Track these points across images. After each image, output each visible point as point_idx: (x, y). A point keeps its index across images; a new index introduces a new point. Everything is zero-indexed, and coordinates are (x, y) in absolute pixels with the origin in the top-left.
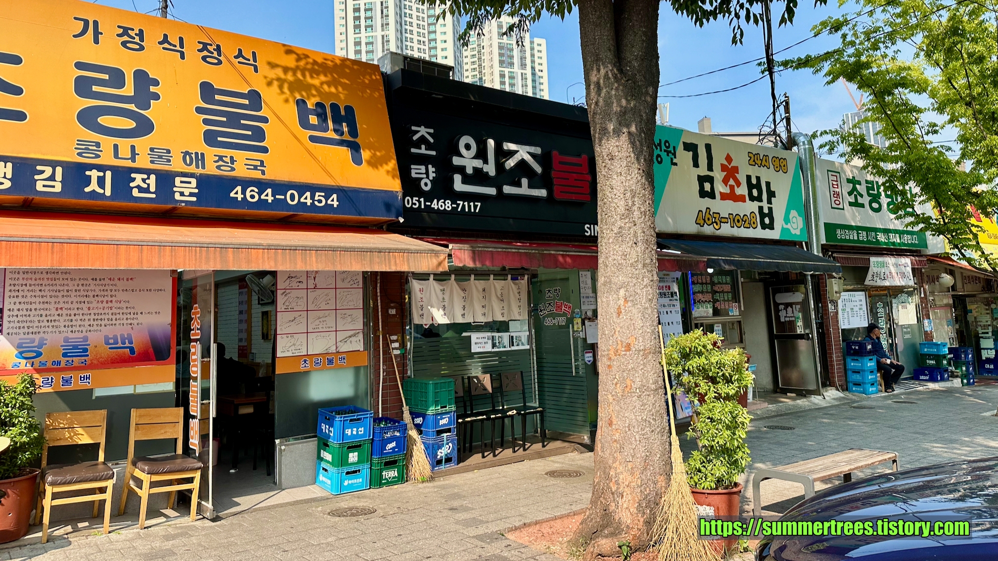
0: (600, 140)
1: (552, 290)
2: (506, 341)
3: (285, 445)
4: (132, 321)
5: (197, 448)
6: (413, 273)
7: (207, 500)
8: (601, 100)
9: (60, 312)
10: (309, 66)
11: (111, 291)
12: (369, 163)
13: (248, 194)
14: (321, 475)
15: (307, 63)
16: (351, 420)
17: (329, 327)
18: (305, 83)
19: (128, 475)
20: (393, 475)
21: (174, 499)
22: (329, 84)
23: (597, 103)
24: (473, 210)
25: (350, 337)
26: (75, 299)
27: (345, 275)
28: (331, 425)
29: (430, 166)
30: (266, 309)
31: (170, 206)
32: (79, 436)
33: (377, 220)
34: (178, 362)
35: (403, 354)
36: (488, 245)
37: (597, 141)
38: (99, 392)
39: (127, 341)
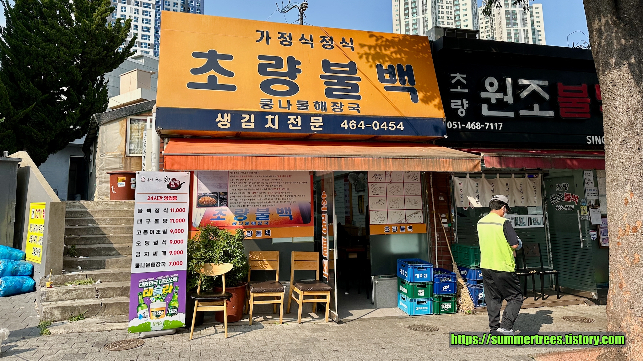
0: (604, 71)
1: (561, 185)
2: (526, 221)
3: (378, 280)
4: (290, 200)
5: (327, 278)
6: (454, 173)
7: (334, 310)
8: (603, 42)
9: (254, 194)
10: (384, 43)
11: (279, 183)
12: (423, 101)
13: (351, 125)
14: (401, 302)
15: (382, 42)
16: (418, 268)
17: (401, 207)
18: (382, 54)
19: (291, 290)
20: (448, 307)
21: (315, 307)
22: (396, 53)
23: (599, 44)
24: (497, 129)
25: (414, 214)
26: (262, 188)
27: (409, 174)
28: (406, 270)
29: (464, 100)
30: (360, 194)
31: (308, 134)
32: (266, 265)
33: (428, 138)
34: (315, 225)
35: (450, 227)
36: (510, 152)
37: (601, 72)
38: (275, 241)
39: (288, 211)
